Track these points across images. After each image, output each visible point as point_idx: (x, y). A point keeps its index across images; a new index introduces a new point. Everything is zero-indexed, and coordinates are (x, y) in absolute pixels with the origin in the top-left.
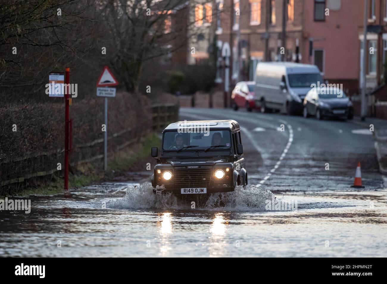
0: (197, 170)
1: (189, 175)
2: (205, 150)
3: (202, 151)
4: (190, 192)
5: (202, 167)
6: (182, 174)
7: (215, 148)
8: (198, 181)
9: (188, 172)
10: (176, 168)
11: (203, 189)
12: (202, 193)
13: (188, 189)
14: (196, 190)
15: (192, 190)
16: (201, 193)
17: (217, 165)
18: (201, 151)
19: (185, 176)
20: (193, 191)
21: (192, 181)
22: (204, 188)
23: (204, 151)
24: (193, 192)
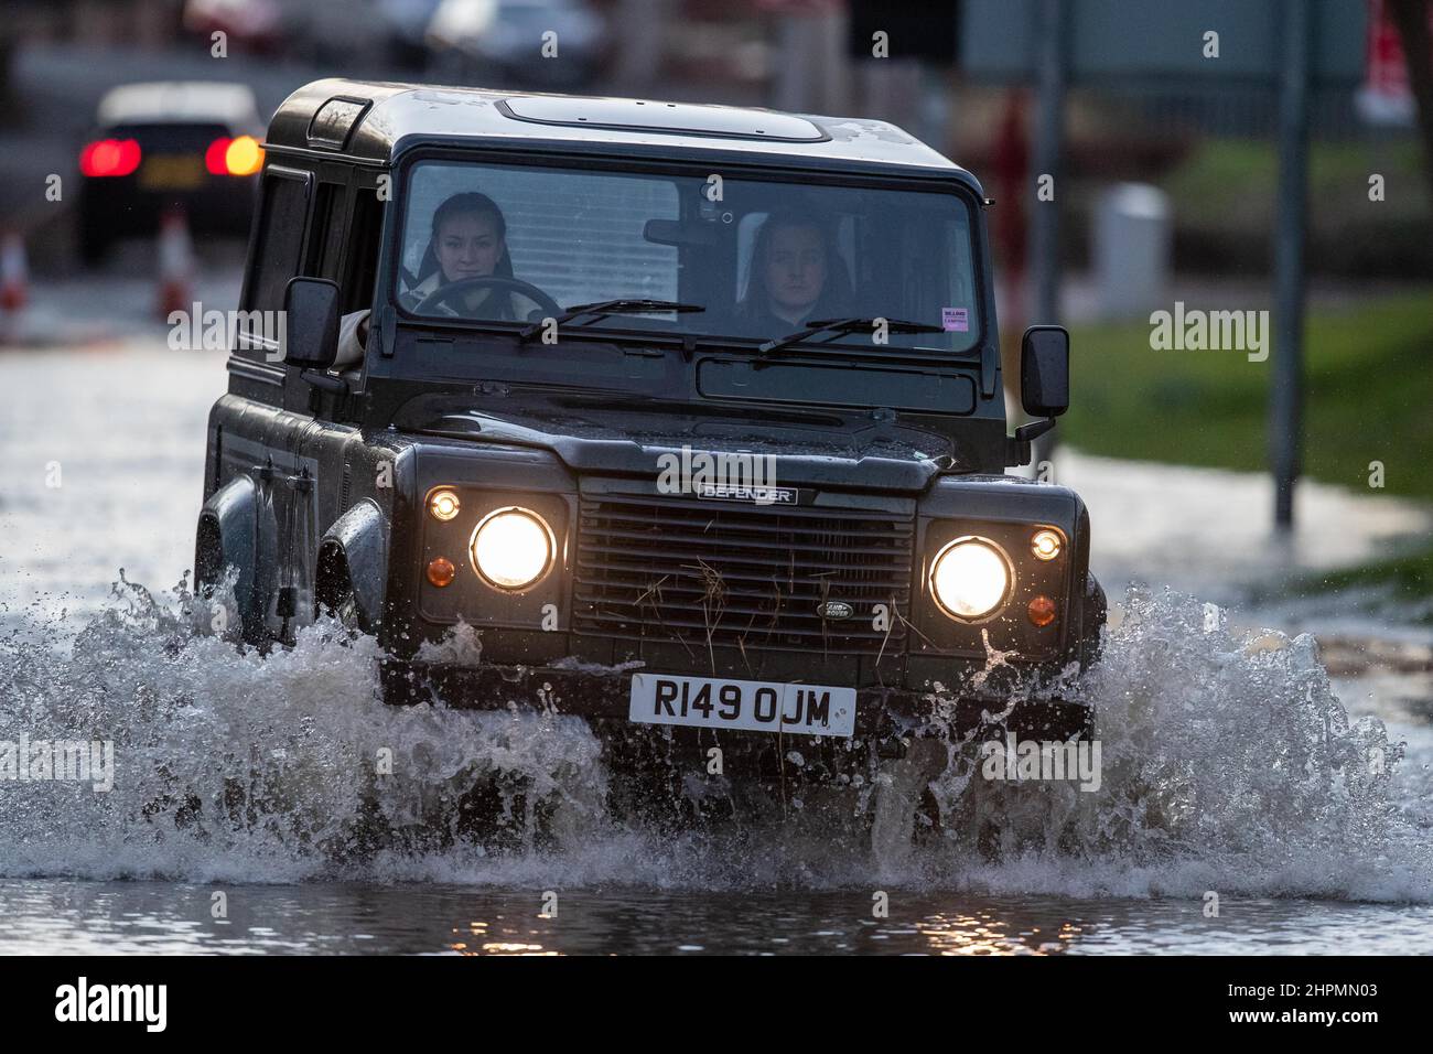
0: (786, 521)
1: (710, 563)
2: (764, 348)
3: (726, 349)
4: (707, 709)
5: (823, 499)
6: (637, 544)
7: (842, 341)
8: (784, 622)
9: (698, 531)
10: (592, 486)
11: (826, 696)
12: (817, 729)
13: (696, 684)
14: (766, 699)
15: (730, 695)
16: (801, 728)
17: (951, 490)
18: (720, 356)
19: (674, 563)
20: (736, 703)
21: (727, 618)
22: (834, 691)
23: (756, 351)
24: (734, 716)
